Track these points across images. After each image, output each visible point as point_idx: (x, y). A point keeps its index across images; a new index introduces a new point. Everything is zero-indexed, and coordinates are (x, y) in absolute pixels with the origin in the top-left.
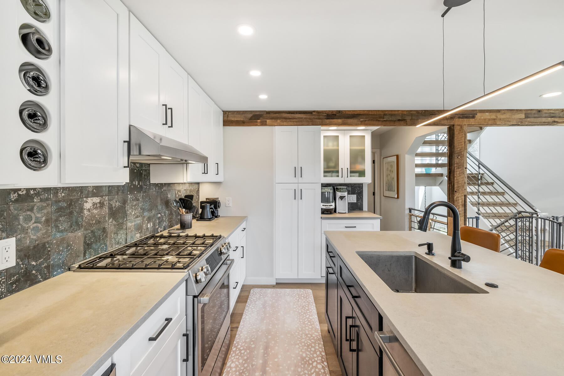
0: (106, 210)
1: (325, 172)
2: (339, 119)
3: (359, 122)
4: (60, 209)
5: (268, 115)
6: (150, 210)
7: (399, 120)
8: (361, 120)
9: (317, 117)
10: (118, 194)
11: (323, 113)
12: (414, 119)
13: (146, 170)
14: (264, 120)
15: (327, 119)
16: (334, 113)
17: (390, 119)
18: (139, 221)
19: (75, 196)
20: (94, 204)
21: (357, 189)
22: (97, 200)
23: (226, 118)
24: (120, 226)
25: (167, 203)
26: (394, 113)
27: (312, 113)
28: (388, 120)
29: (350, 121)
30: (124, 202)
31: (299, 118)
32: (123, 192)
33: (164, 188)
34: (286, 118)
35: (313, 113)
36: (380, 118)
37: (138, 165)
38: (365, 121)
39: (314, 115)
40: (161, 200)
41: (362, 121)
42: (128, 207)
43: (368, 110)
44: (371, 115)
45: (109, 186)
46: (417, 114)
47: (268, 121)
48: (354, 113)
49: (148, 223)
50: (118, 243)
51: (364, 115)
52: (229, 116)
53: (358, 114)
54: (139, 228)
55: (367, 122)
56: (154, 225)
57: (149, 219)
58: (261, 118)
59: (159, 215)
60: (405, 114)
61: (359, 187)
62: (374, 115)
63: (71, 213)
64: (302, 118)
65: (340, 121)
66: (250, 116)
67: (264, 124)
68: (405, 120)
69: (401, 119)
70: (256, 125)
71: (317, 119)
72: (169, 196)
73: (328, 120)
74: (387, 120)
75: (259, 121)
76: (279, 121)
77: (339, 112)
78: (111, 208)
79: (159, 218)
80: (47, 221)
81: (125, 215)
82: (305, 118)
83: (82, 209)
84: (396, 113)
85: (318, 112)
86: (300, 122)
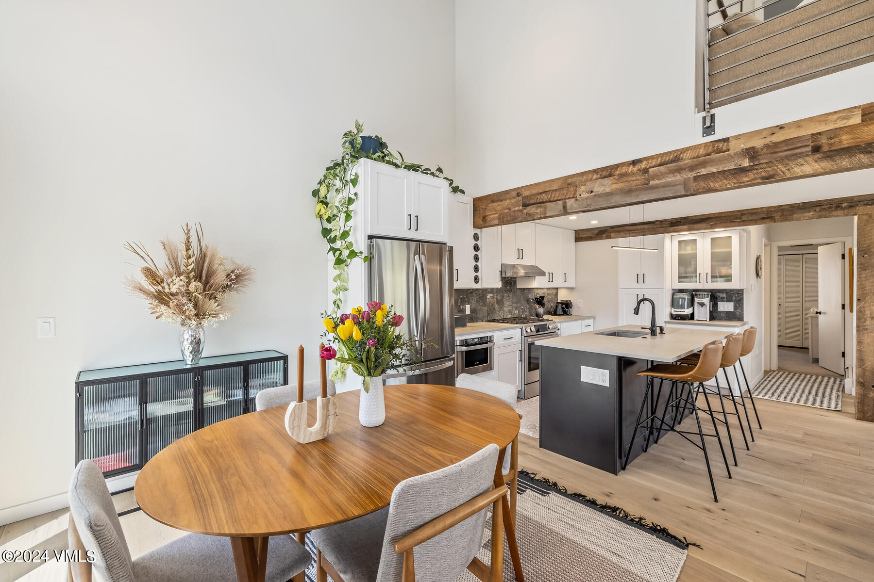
0: (495, 300)
1: (680, 277)
2: (684, 225)
3: (709, 226)
4: (480, 297)
5: (612, 230)
6: (517, 303)
7: (763, 218)
8: (711, 223)
9: (660, 226)
10: (500, 292)
11: (666, 221)
12: (787, 215)
13: (514, 281)
14: (608, 234)
15: (671, 226)
16: (679, 220)
17: (750, 218)
18: (510, 308)
19: (484, 293)
20: (491, 297)
21: (735, 296)
22: (491, 295)
23: (577, 236)
24: (501, 309)
25: (528, 300)
26: (756, 211)
27: (654, 223)
28: (747, 219)
29: (696, 226)
30: (503, 297)
31: (641, 229)
32: (502, 292)
33: (526, 291)
34: (629, 231)
35: (656, 223)
36: (737, 218)
37: (510, 278)
38: (717, 224)
39: (657, 224)
40: (524, 298)
41: (712, 225)
42: (504, 300)
43: (719, 213)
44: (724, 216)
45: (496, 289)
46: (791, 208)
47: (612, 234)
48: (702, 217)
49: (515, 310)
50: (500, 317)
51: (715, 218)
52: (580, 234)
53: (705, 218)
54: (510, 312)
55: (718, 225)
56: (519, 312)
57: (516, 308)
58: (606, 233)
59: (522, 307)
60: (771, 211)
61: (738, 294)
62: (729, 216)
63: (483, 299)
64: (644, 229)
65: (685, 227)
66: (597, 231)
67: (609, 237)
68: (772, 217)
69: (765, 216)
70: (602, 239)
71: (660, 228)
72: (530, 296)
73: (672, 228)
74: (746, 221)
75: (604, 235)
76: (622, 233)
77: (685, 218)
78: (497, 299)
79: (522, 309)
80: (477, 301)
81: (503, 304)
82: (648, 228)
83: (486, 298)
84: (759, 211)
85: (661, 221)
86: (643, 233)
